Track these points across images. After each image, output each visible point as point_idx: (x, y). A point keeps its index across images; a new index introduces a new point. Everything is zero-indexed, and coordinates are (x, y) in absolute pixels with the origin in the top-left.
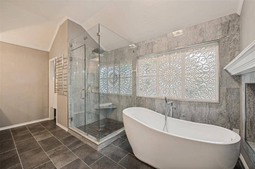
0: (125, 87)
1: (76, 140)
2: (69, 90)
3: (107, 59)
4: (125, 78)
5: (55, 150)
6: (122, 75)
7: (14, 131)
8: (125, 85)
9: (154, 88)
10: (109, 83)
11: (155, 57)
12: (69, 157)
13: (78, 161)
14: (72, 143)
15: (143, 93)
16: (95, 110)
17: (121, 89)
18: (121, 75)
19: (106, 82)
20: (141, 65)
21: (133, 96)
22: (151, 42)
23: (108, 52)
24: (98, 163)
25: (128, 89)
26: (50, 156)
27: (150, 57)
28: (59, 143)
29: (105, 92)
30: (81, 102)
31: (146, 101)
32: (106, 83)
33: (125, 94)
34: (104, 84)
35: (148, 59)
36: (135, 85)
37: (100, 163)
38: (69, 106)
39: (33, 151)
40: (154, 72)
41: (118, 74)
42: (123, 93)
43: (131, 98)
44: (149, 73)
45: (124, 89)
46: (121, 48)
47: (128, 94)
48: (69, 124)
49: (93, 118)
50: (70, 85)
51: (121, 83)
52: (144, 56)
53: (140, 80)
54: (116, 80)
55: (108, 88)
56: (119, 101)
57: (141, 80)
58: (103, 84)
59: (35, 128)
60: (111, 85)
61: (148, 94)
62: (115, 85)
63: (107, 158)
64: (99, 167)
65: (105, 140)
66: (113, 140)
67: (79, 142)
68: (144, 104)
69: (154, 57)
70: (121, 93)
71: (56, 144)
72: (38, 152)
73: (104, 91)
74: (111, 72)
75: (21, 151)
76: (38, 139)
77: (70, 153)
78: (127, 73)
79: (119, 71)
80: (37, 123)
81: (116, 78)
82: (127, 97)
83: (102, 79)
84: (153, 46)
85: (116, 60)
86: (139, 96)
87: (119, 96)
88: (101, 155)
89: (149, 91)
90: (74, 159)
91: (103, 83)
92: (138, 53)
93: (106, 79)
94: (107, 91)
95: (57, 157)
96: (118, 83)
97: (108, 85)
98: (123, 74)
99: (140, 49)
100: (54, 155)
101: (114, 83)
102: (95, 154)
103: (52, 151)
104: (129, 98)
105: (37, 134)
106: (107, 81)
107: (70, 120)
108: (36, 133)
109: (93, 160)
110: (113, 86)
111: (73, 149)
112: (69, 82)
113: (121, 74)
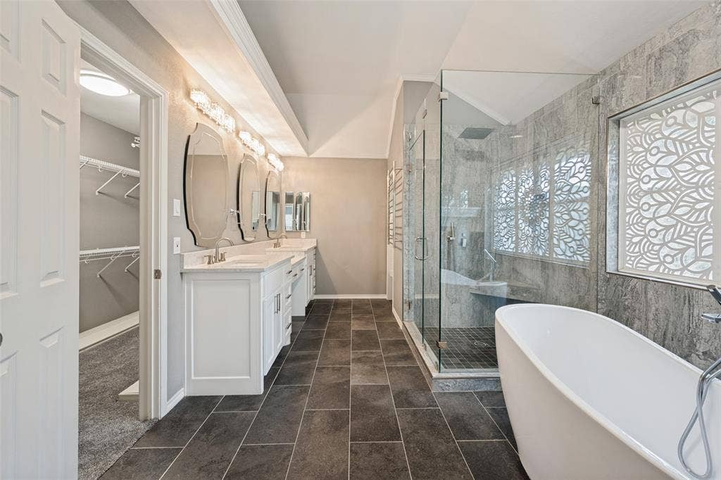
0: (570, 237)
1: (405, 352)
2: (406, 239)
3: (514, 148)
4: (571, 202)
5: (366, 353)
6: (560, 195)
7: (337, 304)
8: (569, 227)
9: (701, 241)
10: (521, 221)
11: (710, 98)
12: (375, 374)
13: (384, 389)
14: (395, 354)
15: (643, 261)
16: (472, 297)
17: (555, 241)
18: (557, 195)
19: (512, 218)
20: (632, 148)
21: (594, 269)
22: (677, 39)
23: (515, 126)
24: (414, 414)
25: (578, 243)
26: (353, 359)
27: (681, 105)
28: (376, 345)
29: (509, 250)
30: (432, 269)
31: (646, 297)
32: (513, 223)
33: (568, 258)
34: (508, 225)
35: (668, 113)
36: (600, 229)
37: (419, 416)
38: (405, 274)
39: (340, 341)
40: (702, 168)
41: (546, 190)
42: (563, 257)
43: (585, 275)
44: (674, 176)
45: (566, 243)
46: (552, 103)
47: (581, 259)
48: (405, 313)
49: (466, 317)
50: (407, 228)
51: (557, 221)
52: (642, 106)
53: (629, 210)
54: (540, 211)
55: (517, 238)
56: (546, 282)
57: (633, 207)
58: (505, 225)
59: (360, 308)
60: (527, 228)
61: (666, 267)
62: (538, 228)
63: (440, 415)
64: (413, 421)
65: (458, 375)
66: (484, 388)
67: (409, 357)
68: (637, 306)
69: (702, 98)
70: (554, 256)
71: (373, 344)
72: (344, 347)
73: (506, 247)
74: (527, 186)
75: (329, 335)
76: (355, 326)
77: (382, 369)
78: (579, 184)
79: (551, 182)
80: (368, 300)
81: (541, 204)
82: (571, 270)
83: (502, 210)
84: (688, 50)
85: (537, 146)
86: (623, 271)
87: (544, 265)
88: (433, 403)
89: (673, 257)
90: (381, 382)
91: (505, 222)
92: (613, 105)
93: (511, 209)
94: (516, 247)
95: (360, 366)
96: (547, 221)
97: (517, 226)
98: (564, 190)
99: (623, 86)
100: (358, 360)
101: (533, 222)
102: (423, 394)
103: (360, 353)
104: (579, 274)
105: (358, 319)
106: (516, 216)
107: (406, 307)
108: (358, 316)
109: (410, 404)
110: (531, 230)
111: (392, 364)
112: (404, 220)
113: (557, 190)
